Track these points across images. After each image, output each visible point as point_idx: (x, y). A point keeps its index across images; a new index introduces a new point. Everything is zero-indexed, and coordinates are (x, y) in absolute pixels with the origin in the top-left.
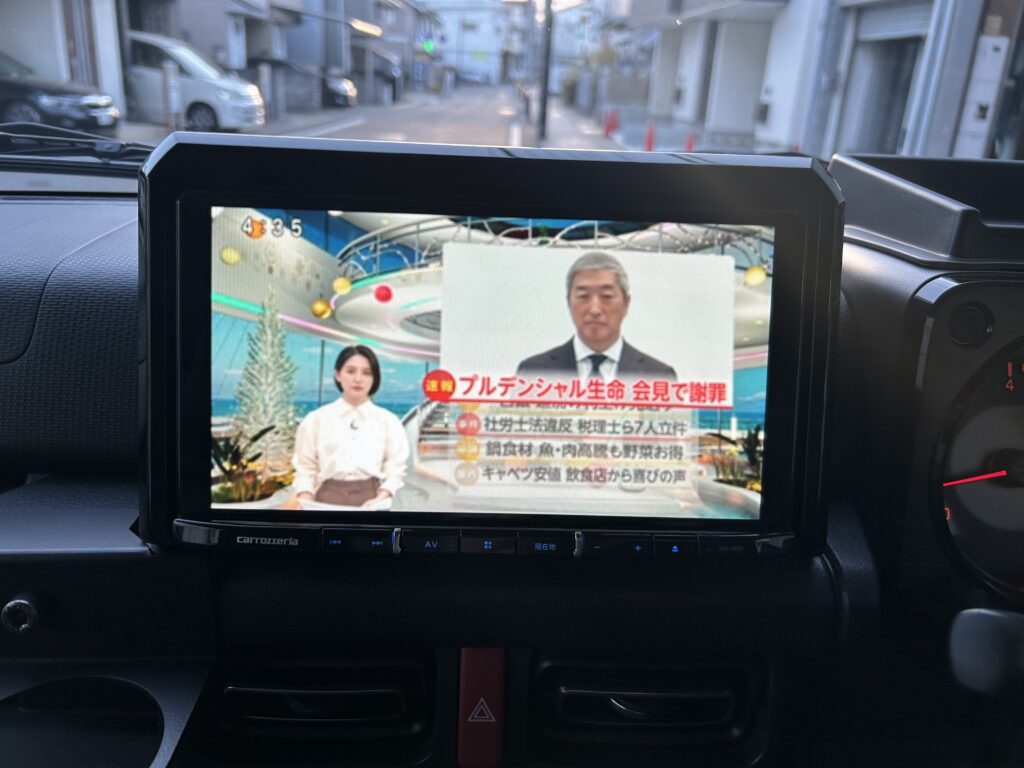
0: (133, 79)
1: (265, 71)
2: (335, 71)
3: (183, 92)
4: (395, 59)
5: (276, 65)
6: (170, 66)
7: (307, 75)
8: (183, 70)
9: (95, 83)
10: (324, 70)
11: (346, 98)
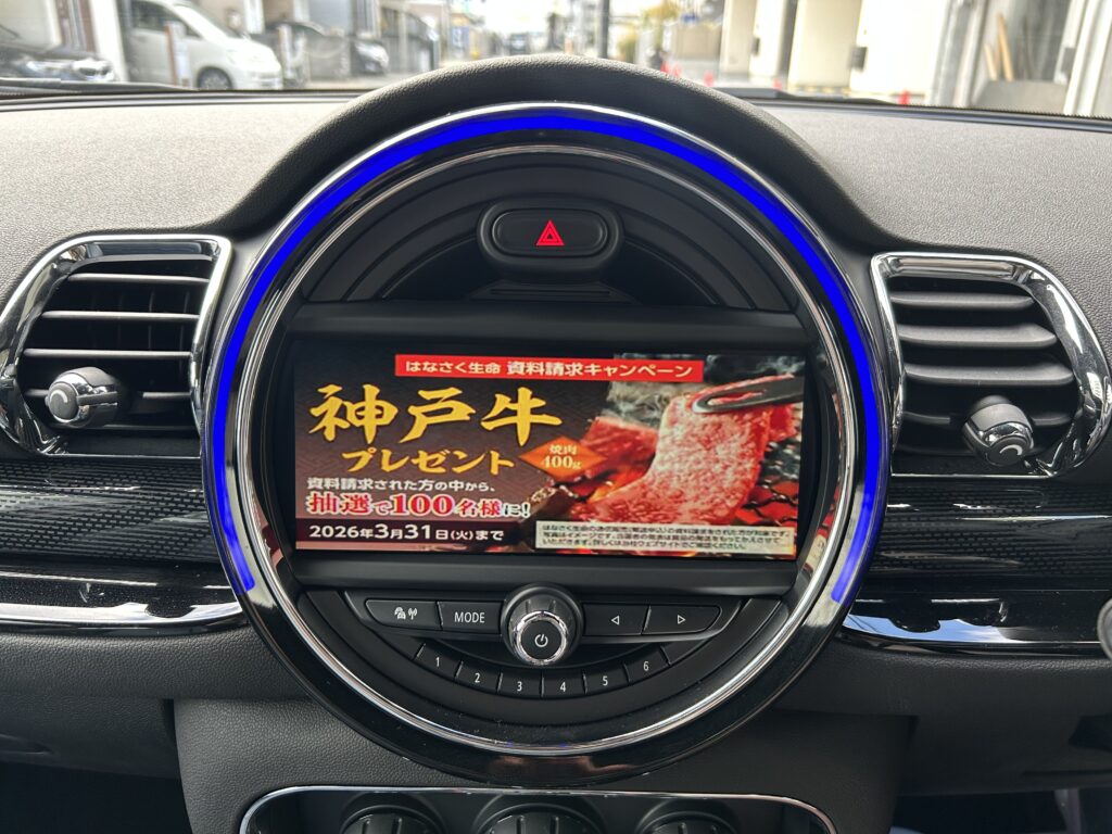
0: (134, 42)
1: (285, 31)
2: (365, 35)
3: (192, 57)
4: (431, 21)
5: (297, 28)
6: (175, 27)
7: (334, 39)
8: (190, 32)
9: (91, 46)
10: (353, 35)
11: (377, 64)
